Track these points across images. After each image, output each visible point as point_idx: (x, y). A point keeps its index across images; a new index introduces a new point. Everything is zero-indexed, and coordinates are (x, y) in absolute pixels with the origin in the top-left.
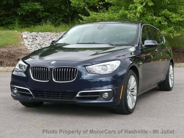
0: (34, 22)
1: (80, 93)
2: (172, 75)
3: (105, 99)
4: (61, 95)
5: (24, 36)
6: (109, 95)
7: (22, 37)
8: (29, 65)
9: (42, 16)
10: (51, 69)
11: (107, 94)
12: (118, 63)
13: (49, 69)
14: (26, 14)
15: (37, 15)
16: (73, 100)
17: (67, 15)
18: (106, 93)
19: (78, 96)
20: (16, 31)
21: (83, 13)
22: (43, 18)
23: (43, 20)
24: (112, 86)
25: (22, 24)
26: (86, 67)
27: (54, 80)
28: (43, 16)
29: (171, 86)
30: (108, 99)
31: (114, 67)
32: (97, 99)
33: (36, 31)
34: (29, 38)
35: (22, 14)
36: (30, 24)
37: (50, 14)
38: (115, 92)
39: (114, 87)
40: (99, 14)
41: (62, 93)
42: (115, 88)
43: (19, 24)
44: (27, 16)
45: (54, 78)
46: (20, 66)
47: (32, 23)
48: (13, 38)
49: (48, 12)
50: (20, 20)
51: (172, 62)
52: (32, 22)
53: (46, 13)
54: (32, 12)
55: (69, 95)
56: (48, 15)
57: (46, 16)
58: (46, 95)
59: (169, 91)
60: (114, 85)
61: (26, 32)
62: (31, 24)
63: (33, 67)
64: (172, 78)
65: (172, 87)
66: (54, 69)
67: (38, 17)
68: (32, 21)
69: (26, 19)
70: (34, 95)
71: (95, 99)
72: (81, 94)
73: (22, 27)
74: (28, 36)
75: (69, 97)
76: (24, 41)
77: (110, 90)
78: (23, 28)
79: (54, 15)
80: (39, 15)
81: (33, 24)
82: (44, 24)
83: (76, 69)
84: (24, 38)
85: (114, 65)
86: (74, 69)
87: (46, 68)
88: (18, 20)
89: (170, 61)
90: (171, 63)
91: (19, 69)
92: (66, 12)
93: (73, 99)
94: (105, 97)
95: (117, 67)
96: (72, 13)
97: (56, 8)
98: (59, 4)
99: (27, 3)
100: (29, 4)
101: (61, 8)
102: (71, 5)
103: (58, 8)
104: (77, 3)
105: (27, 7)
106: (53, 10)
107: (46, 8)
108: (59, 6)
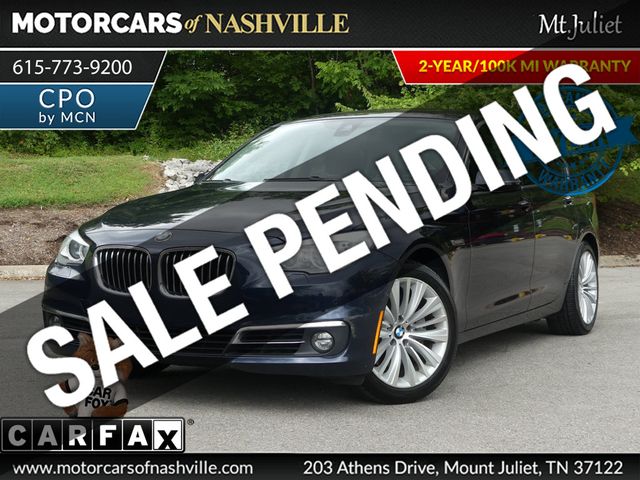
0: (207, 130)
1: (243, 332)
2: (593, 285)
3: (322, 354)
5: (168, 172)
6: (333, 339)
7: (161, 174)
8: (93, 245)
9: (231, 113)
10: (155, 256)
11: (329, 336)
13: (149, 256)
14: (182, 108)
15: (217, 109)
16: (219, 356)
17: (308, 107)
18: (326, 335)
19: (236, 341)
20: (146, 157)
21: (358, 103)
22: (236, 117)
23: (234, 124)
25: (170, 137)
27: (163, 290)
28: (234, 111)
29: (586, 318)
30: (332, 352)
32: (295, 351)
33: (208, 155)
34: (182, 176)
35: (170, 109)
36: (197, 135)
37: (255, 106)
38: (353, 332)
39: (351, 314)
40: (396, 100)
42: (353, 317)
43: (162, 136)
44: (185, 113)
45: (165, 284)
46: (73, 247)
47: (201, 132)
48: (135, 179)
49: (252, 98)
50: (163, 125)
51: (591, 244)
52: (203, 131)
53: (245, 104)
54: (199, 101)
55: (210, 338)
56: (251, 110)
57: (244, 110)
59: (581, 335)
60: (353, 308)
61: (175, 161)
62: (198, 137)
63: (104, 251)
64: (594, 293)
65: (593, 323)
66: (165, 256)
67: (220, 116)
68: (201, 126)
69: (182, 122)
72: (246, 335)
73: (171, 147)
74: (179, 171)
75: (209, 345)
76: (167, 185)
77: (339, 324)
78: (173, 148)
79: (268, 108)
80: (223, 110)
81: (203, 137)
82: (233, 135)
83: (231, 257)
84: (169, 177)
86: (225, 255)
87: (139, 253)
88: (158, 124)
89: (584, 239)
90: (588, 247)
91: (71, 258)
92: (307, 98)
93: (221, 351)
94: (323, 345)
96: (326, 102)
97: (274, 88)
98: (285, 75)
99: (185, 73)
100: (190, 76)
101: (288, 87)
102: (319, 76)
103: (281, 86)
104: (337, 71)
105: (183, 87)
106: (267, 94)
107: (246, 89)
108: (285, 80)
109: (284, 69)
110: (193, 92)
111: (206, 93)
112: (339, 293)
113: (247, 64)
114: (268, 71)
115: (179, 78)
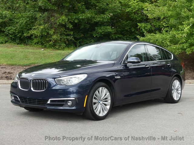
3: (69, 106)
4: (37, 101)
6: (72, 103)
12: (84, 76)
13: (29, 80)
14: (100, 36)
18: (70, 101)
19: (49, 102)
24: (77, 95)
26: (55, 79)
27: (32, 89)
31: (80, 79)
35: (96, 37)
37: (122, 36)
38: (77, 101)
41: (38, 100)
42: (77, 97)
53: (118, 35)
54: (104, 34)
55: (43, 102)
58: (27, 101)
66: (33, 80)
67: (111, 39)
70: (21, 101)
71: (62, 105)
72: (51, 101)
75: (42, 103)
77: (74, 99)
80: (112, 37)
85: (80, 78)
86: (46, 80)
87: (27, 79)
93: (45, 105)
94: (70, 104)
95: (82, 80)
97: (127, 30)
98: (130, 27)
99: (101, 27)
100: (102, 28)
101: (131, 30)
102: (138, 27)
103: (129, 30)
104: (143, 26)
105: (100, 30)
106: (125, 33)
107: (119, 31)
108: (130, 28)
109: (129, 25)
110: (103, 32)
111: (106, 32)
112: (75, 91)
113: (119, 24)
114: (125, 26)
115: (99, 28)
